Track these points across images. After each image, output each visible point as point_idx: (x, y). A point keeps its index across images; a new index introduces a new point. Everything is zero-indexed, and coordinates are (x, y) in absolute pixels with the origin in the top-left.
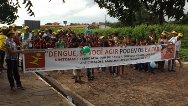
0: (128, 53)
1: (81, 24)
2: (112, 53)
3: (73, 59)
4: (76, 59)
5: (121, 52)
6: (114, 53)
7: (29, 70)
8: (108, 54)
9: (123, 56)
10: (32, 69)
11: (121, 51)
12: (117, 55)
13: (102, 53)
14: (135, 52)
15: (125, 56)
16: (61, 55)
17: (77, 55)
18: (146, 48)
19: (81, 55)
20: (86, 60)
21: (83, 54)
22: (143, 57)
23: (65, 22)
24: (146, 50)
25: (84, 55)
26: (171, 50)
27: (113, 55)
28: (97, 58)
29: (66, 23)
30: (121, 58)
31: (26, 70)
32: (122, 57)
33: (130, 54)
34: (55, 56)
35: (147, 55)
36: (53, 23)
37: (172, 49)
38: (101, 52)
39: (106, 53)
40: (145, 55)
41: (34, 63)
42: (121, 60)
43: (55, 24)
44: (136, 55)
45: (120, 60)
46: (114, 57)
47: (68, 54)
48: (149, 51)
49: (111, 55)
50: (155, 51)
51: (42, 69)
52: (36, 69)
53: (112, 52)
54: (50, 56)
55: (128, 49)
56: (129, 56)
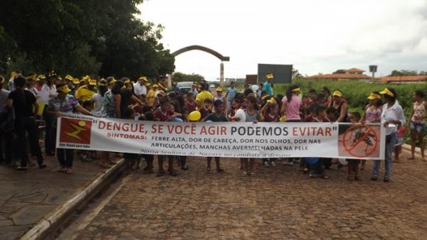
0: (248, 134)
1: (419, 73)
2: (214, 133)
3: (138, 137)
4: (142, 138)
5: (232, 132)
6: (218, 134)
7: (64, 145)
8: (206, 134)
9: (238, 140)
10: (69, 144)
11: (234, 129)
12: (224, 136)
13: (194, 132)
14: (267, 134)
15: (242, 141)
16: (119, 129)
17: (146, 132)
18: (294, 128)
19: (153, 132)
20: (162, 142)
21: (157, 131)
22: (286, 145)
23: (373, 69)
24: (294, 131)
25: (159, 132)
26: (371, 139)
27: (216, 136)
28: (183, 139)
29: (376, 71)
30: (235, 144)
31: (60, 145)
32: (235, 140)
33: (254, 137)
34: (108, 129)
35: (296, 141)
36: (348, 71)
37: (372, 136)
38: (192, 130)
39: (202, 132)
40: (292, 141)
41: (74, 134)
42: (234, 148)
43: (353, 72)
44: (269, 141)
45: (231, 147)
46: (219, 140)
47: (130, 129)
48: (303, 135)
49: (212, 137)
50: (320, 135)
51: (84, 147)
52: (76, 144)
53: (214, 131)
54: (99, 128)
55: (248, 128)
56: (251, 141)
